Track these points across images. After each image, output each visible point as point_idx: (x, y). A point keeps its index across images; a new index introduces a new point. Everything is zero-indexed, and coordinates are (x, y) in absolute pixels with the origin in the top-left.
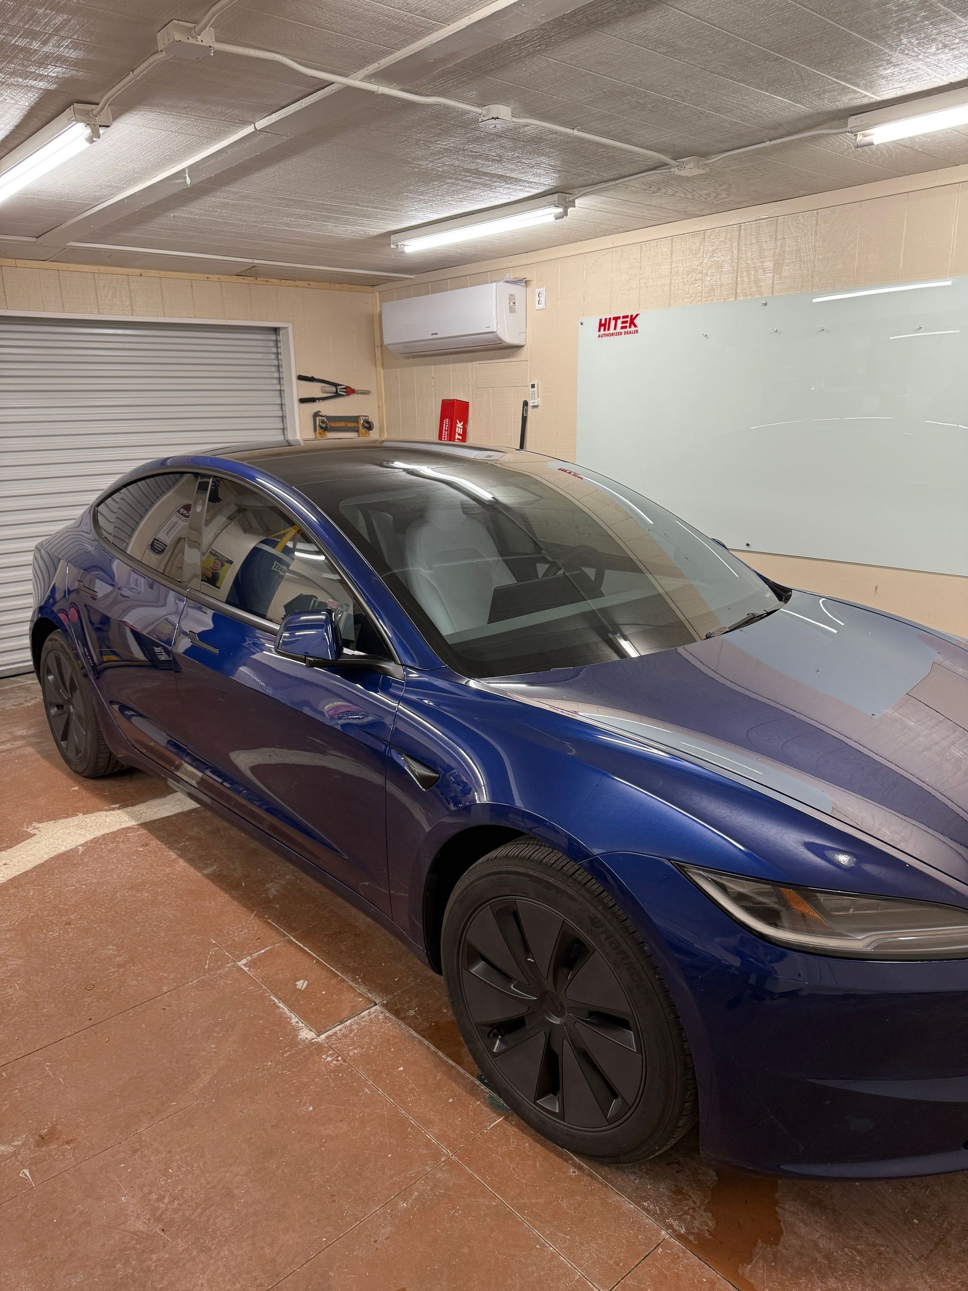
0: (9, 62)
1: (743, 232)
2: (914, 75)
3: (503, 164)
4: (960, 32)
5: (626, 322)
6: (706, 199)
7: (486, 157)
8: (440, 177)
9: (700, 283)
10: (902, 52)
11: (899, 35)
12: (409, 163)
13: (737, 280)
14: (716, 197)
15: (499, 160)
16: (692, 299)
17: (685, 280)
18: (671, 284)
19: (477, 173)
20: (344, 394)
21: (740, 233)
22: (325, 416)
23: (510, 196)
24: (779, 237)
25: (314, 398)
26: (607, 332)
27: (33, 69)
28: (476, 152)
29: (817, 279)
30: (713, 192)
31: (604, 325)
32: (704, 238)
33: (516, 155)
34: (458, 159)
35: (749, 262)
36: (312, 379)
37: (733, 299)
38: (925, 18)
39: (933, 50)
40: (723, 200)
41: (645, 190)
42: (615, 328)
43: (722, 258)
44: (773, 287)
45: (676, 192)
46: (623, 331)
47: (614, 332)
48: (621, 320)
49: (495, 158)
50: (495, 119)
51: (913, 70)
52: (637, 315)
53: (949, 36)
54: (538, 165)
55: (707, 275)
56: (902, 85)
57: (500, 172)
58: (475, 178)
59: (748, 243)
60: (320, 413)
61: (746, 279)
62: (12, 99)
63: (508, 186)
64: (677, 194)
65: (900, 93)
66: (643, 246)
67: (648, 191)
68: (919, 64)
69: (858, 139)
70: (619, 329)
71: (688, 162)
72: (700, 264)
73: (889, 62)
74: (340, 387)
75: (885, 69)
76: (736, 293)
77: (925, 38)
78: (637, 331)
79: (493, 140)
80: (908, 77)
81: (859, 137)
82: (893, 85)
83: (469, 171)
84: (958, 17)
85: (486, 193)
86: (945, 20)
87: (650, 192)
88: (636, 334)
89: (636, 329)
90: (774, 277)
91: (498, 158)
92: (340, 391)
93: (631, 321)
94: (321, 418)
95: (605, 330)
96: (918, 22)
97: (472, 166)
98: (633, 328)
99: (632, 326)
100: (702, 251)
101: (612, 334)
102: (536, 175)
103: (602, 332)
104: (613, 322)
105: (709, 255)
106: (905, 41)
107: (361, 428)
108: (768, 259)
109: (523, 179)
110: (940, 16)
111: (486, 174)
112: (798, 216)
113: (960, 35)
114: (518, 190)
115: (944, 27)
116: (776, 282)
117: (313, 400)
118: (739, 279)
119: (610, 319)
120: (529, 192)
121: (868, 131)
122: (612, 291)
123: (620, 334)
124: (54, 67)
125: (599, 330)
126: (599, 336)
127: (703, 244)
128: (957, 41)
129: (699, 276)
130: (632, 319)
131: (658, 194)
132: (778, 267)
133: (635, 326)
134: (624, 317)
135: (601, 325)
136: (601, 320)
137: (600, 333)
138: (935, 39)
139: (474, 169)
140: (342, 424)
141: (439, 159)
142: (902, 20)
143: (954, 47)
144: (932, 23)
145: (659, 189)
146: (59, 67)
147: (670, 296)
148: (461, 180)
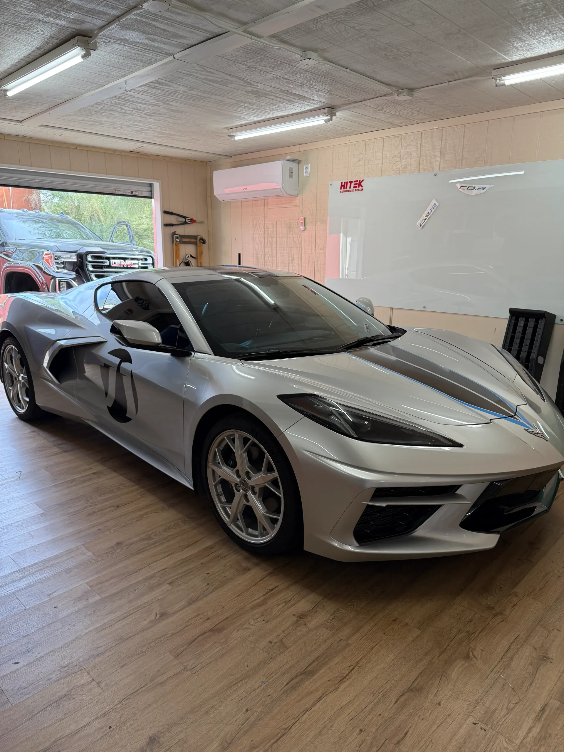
0: (50, 8)
1: (423, 136)
2: (531, 48)
3: (303, 88)
4: (559, 24)
5: (357, 184)
6: (406, 116)
7: (295, 83)
8: (266, 95)
9: (399, 163)
10: (528, 34)
11: (528, 24)
12: (252, 84)
13: (420, 161)
14: (411, 115)
15: (302, 85)
16: (394, 172)
17: (391, 161)
18: (382, 163)
19: (287, 93)
20: (190, 223)
21: (422, 136)
22: (179, 235)
23: (301, 109)
24: (444, 138)
25: (172, 224)
26: (345, 190)
27: (62, 13)
28: (290, 80)
29: (464, 162)
30: (411, 112)
31: (343, 186)
32: (402, 139)
33: (312, 83)
34: (279, 84)
35: (427, 152)
36: (171, 213)
37: (418, 172)
38: (544, 15)
39: (544, 34)
40: (415, 117)
41: (375, 108)
42: (350, 188)
43: (412, 150)
44: (440, 166)
45: (391, 111)
46: (355, 189)
47: (350, 189)
48: (354, 183)
49: (299, 84)
50: (309, 59)
51: (531, 45)
52: (363, 180)
53: (554, 26)
54: (322, 90)
55: (403, 159)
56: (524, 53)
57: (300, 93)
58: (285, 96)
59: (426, 141)
60: (176, 233)
61: (425, 161)
62: (42, 31)
63: (301, 102)
64: (391, 112)
65: (522, 57)
66: (367, 142)
67: (376, 109)
68: (535, 41)
69: (497, 82)
70: (352, 188)
71: (403, 92)
72: (399, 153)
73: (521, 39)
74: (188, 219)
75: (517, 43)
76: (419, 169)
77: (541, 26)
78: (363, 189)
79: (302, 73)
80: (528, 48)
81: (498, 81)
82: (519, 53)
83: (283, 91)
84: (560, 16)
85: (288, 106)
86: (553, 17)
87: (377, 110)
88: (362, 191)
89: (362, 188)
90: (440, 160)
91: (301, 85)
92: (186, 221)
93: (359, 184)
94: (176, 236)
95: (344, 188)
96: (540, 17)
97: (286, 89)
98: (360, 188)
99: (360, 186)
100: (400, 145)
101: (348, 191)
102: (319, 96)
103: (342, 190)
104: (349, 184)
105: (404, 148)
106: (531, 27)
107: (198, 242)
108: (437, 151)
109: (311, 98)
110: (551, 14)
111: (292, 94)
112: (454, 128)
113: (559, 26)
114: (306, 105)
115: (552, 21)
116: (441, 163)
117: (172, 225)
118: (421, 161)
119: (347, 182)
120: (311, 106)
121: (502, 78)
122: (348, 167)
123: (353, 191)
124: (74, 13)
125: (341, 189)
126: (341, 192)
127: (401, 142)
128: (557, 29)
129: (399, 159)
130: (360, 182)
131: (381, 112)
132: (442, 155)
133: (362, 186)
134: (355, 181)
135: (342, 186)
136: (342, 183)
137: (341, 190)
138: (546, 27)
139: (286, 91)
140: (187, 240)
141: (269, 83)
142: (532, 16)
143: (555, 32)
144: (546, 18)
145: (383, 108)
146: (77, 13)
147: (382, 169)
148: (277, 97)
